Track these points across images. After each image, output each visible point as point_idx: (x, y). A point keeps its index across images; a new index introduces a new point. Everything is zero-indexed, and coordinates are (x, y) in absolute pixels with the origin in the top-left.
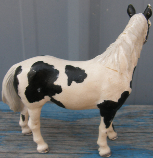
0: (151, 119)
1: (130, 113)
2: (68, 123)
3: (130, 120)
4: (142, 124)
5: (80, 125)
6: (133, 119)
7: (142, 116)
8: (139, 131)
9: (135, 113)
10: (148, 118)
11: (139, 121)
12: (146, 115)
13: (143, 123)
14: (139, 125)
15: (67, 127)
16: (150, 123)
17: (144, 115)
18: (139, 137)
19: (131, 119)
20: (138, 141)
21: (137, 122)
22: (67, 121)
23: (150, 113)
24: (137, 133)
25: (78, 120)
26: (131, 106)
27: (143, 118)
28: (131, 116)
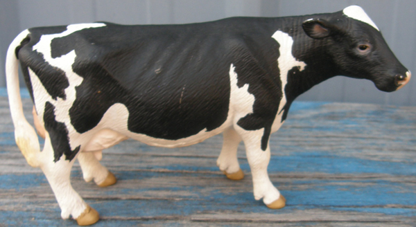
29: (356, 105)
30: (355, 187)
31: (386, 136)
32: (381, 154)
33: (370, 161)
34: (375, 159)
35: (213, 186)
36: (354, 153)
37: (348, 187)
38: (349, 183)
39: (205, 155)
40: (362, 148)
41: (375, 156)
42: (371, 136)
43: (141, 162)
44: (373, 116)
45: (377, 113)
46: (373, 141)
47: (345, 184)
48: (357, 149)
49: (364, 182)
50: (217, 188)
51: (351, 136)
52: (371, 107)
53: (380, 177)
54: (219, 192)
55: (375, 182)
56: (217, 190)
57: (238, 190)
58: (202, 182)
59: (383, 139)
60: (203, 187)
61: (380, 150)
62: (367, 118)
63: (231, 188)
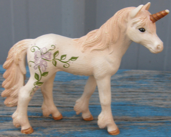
0: (155, 81)
1: (132, 76)
2: (61, 83)
3: (131, 82)
4: (145, 85)
5: (74, 85)
6: (135, 81)
7: (145, 79)
8: (141, 91)
9: (138, 76)
10: (152, 81)
11: (141, 83)
12: (150, 78)
13: (146, 84)
14: (141, 86)
15: (59, 86)
16: (155, 85)
17: (147, 78)
18: (141, 96)
19: (132, 81)
20: (139, 98)
21: (139, 83)
22: (59, 82)
23: (155, 77)
24: (139, 92)
25: (72, 81)
26: (133, 70)
27: (146, 80)
28: (132, 79)
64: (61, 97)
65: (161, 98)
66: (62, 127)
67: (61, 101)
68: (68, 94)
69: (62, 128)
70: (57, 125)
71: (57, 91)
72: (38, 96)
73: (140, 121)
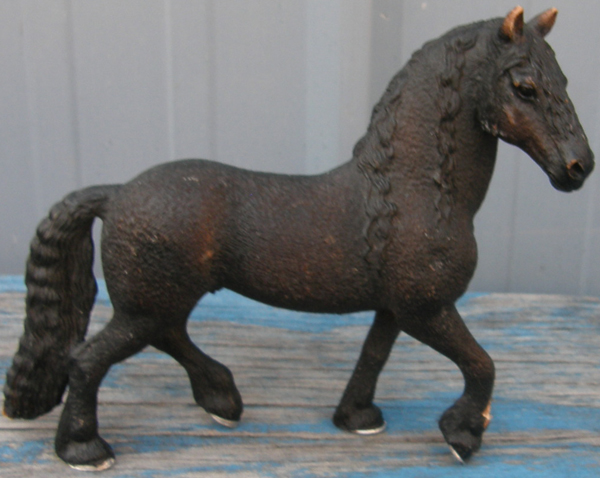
0: (553, 329)
1: (492, 314)
2: (307, 337)
3: (490, 332)
4: (526, 342)
5: (342, 343)
6: (500, 328)
7: (528, 322)
8: (516, 358)
9: (508, 313)
10: (546, 327)
11: (517, 335)
12: (539, 319)
13: (528, 338)
14: (516, 343)
15: (303, 345)
16: (551, 339)
17: (535, 318)
18: (513, 373)
19: (493, 328)
20: (510, 380)
21: (510, 335)
22: (303, 332)
23: (553, 314)
24: (511, 362)
25: (337, 330)
26: (495, 296)
27: (528, 327)
28: (494, 322)
29: (531, 298)
30: (533, 457)
31: (582, 358)
32: (574, 392)
33: (557, 407)
34: (566, 403)
35: (295, 462)
36: (531, 392)
37: (523, 456)
38: (524, 451)
39: (279, 402)
40: (542, 383)
41: (566, 397)
42: (558, 358)
43: (170, 417)
44: (560, 319)
45: (566, 312)
46: (561, 368)
47: (516, 451)
48: (535, 384)
49: (547, 448)
50: (303, 465)
51: (525, 358)
52: (556, 301)
53: (575, 438)
54: (308, 472)
55: (566, 447)
56: (302, 469)
57: (338, 467)
58: (277, 454)
59: (578, 362)
60: (280, 463)
61: (573, 384)
62: (551, 322)
63: (328, 463)
64: (311, 378)
65: (563, 379)
66: (320, 460)
67: (312, 389)
68: (328, 371)
69: (320, 464)
70: (308, 456)
71: (300, 361)
72: (254, 375)
73: (509, 443)
